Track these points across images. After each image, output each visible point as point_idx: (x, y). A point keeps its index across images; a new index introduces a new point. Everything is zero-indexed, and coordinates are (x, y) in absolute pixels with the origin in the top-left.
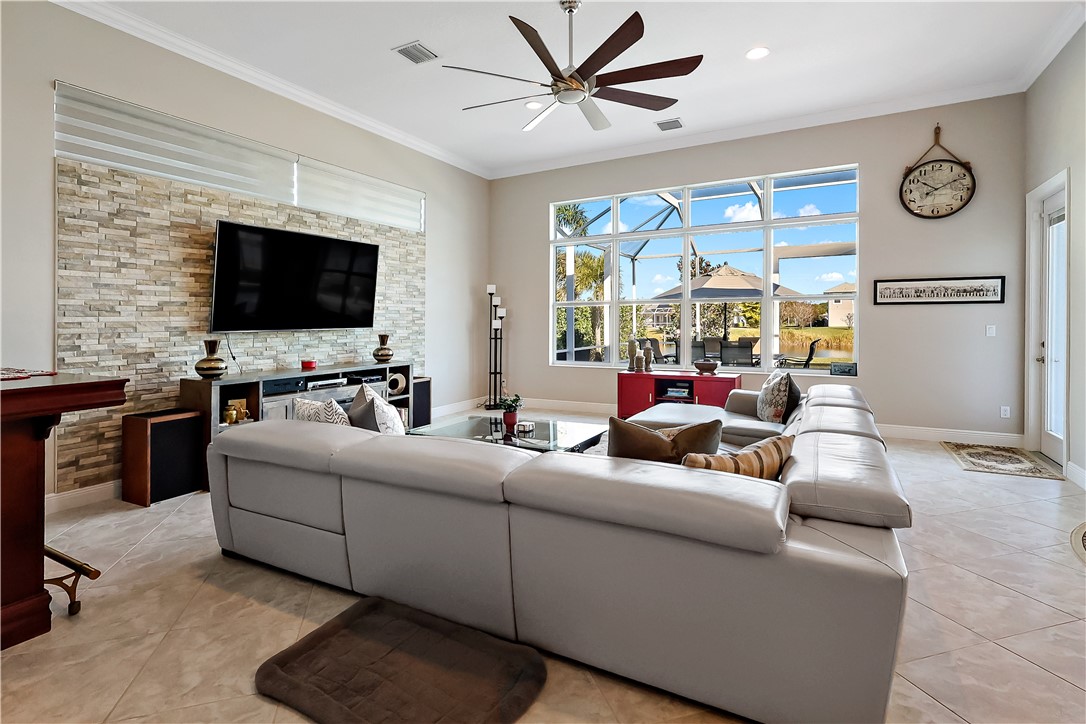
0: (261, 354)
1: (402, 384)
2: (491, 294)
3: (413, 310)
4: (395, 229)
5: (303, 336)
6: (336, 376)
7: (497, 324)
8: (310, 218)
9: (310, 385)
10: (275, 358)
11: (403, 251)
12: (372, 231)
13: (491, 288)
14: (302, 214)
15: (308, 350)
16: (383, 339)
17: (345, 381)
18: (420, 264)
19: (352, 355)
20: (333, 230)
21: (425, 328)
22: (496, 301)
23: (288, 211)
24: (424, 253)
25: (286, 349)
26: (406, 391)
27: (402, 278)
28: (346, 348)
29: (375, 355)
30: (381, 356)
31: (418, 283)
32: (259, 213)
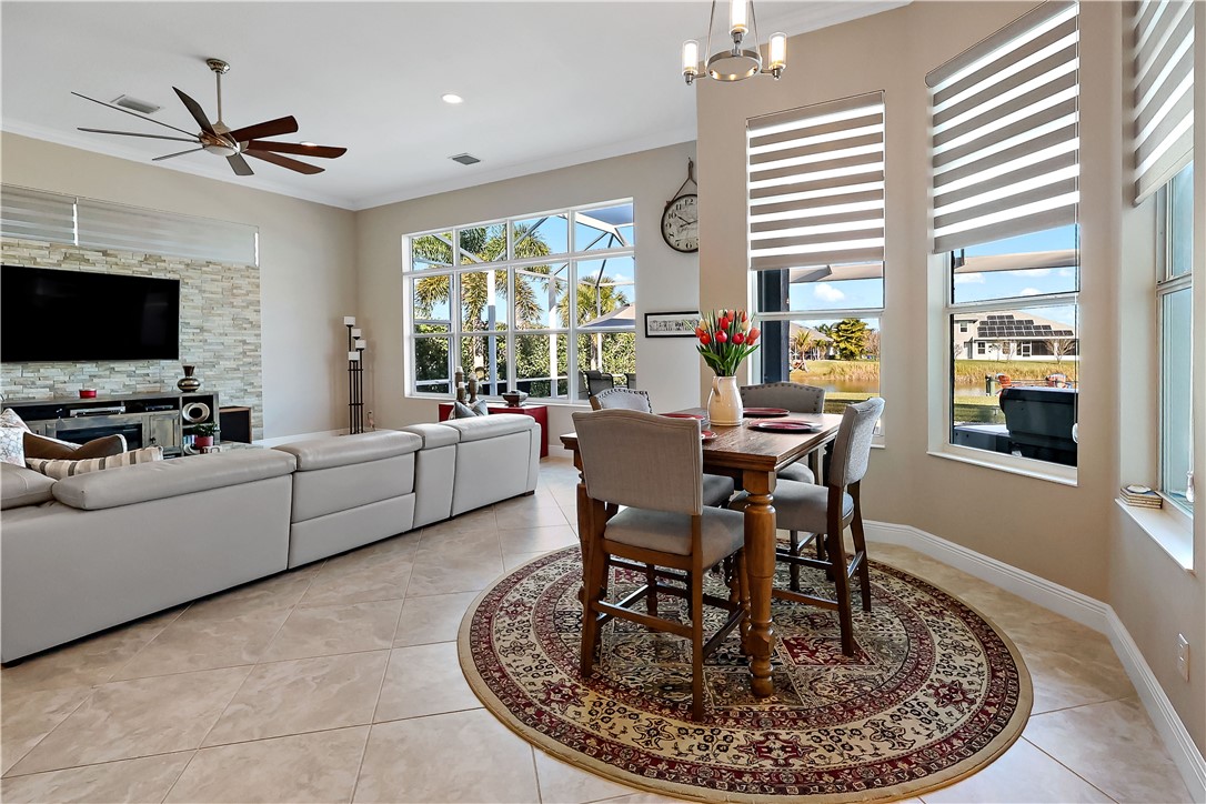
0: (33, 383)
1: (206, 412)
2: (350, 326)
3: (244, 342)
4: (215, 264)
5: (89, 368)
6: (117, 404)
7: (354, 356)
8: (91, 256)
9: (73, 412)
10: (51, 388)
11: (226, 284)
12: (182, 267)
13: (350, 320)
14: (81, 252)
15: (95, 380)
16: (188, 370)
17: (123, 409)
18: (251, 297)
19: (158, 385)
20: (125, 266)
21: (262, 359)
22: (355, 332)
23: (63, 250)
24: (258, 286)
25: (67, 379)
26: (211, 419)
27: (227, 310)
28: (148, 378)
29: (179, 386)
30: (185, 387)
31: (252, 316)
32: (25, 253)
